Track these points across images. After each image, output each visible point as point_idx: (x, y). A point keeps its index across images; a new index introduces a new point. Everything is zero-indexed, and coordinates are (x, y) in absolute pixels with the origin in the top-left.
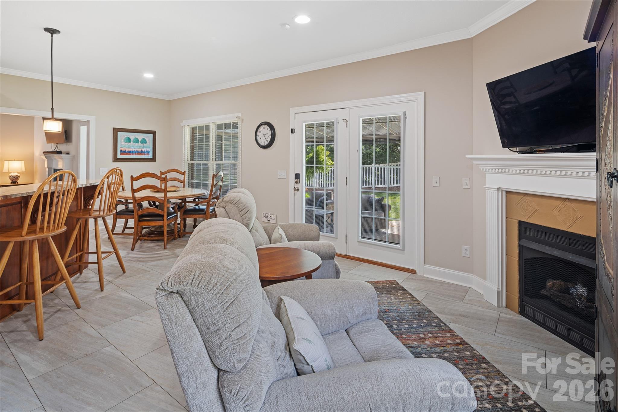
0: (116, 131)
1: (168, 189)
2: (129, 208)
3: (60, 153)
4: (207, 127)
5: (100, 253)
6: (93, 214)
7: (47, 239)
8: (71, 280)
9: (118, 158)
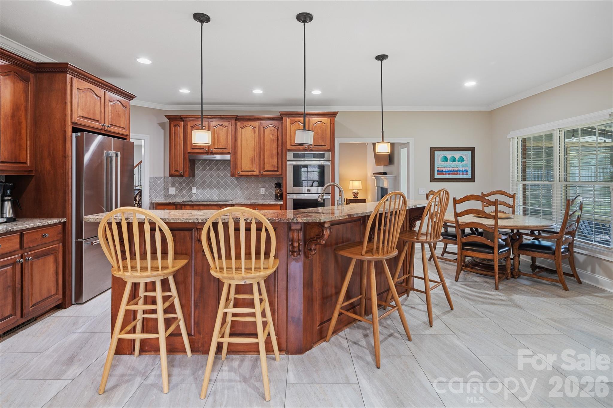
0: (433, 150)
1: (500, 215)
2: (448, 232)
3: (385, 173)
4: (550, 137)
5: (427, 280)
6: (420, 238)
7: (381, 262)
8: (400, 299)
9: (435, 177)
